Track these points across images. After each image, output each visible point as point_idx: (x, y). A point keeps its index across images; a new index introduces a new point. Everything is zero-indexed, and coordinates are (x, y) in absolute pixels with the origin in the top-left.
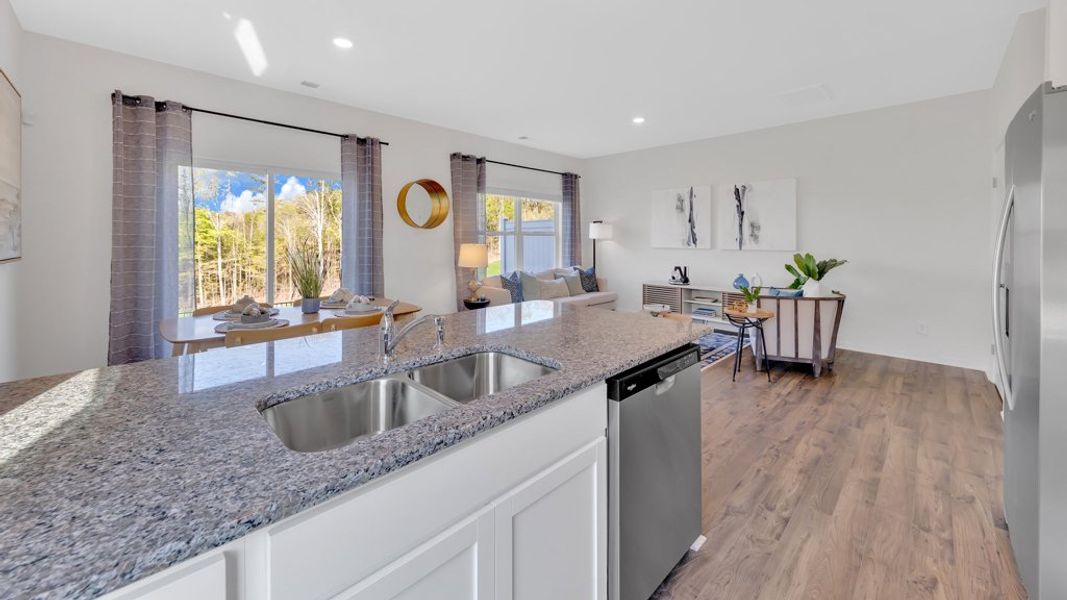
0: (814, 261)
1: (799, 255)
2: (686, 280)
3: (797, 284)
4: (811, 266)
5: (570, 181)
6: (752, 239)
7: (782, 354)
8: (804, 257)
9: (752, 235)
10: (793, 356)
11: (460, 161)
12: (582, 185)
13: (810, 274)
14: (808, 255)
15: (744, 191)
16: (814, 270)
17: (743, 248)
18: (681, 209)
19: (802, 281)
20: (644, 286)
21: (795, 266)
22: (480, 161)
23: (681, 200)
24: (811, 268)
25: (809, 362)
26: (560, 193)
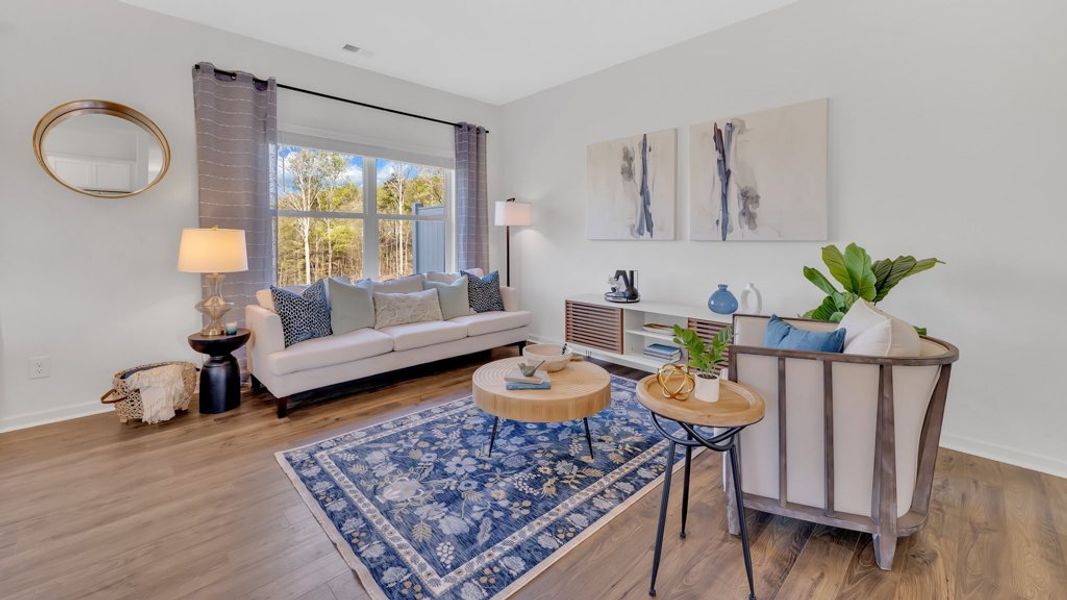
0: (867, 258)
1: (833, 247)
2: (633, 296)
3: (828, 311)
4: (860, 271)
5: (470, 139)
6: (744, 219)
7: (793, 496)
8: (843, 251)
9: (744, 214)
10: (820, 502)
11: (212, 77)
12: (491, 145)
13: (856, 288)
14: (852, 248)
15: (729, 134)
16: (865, 279)
17: (728, 237)
18: (628, 173)
19: (840, 302)
20: (567, 303)
21: (825, 270)
22: (261, 85)
23: (628, 157)
24: (860, 276)
25: (862, 528)
26: (451, 154)
